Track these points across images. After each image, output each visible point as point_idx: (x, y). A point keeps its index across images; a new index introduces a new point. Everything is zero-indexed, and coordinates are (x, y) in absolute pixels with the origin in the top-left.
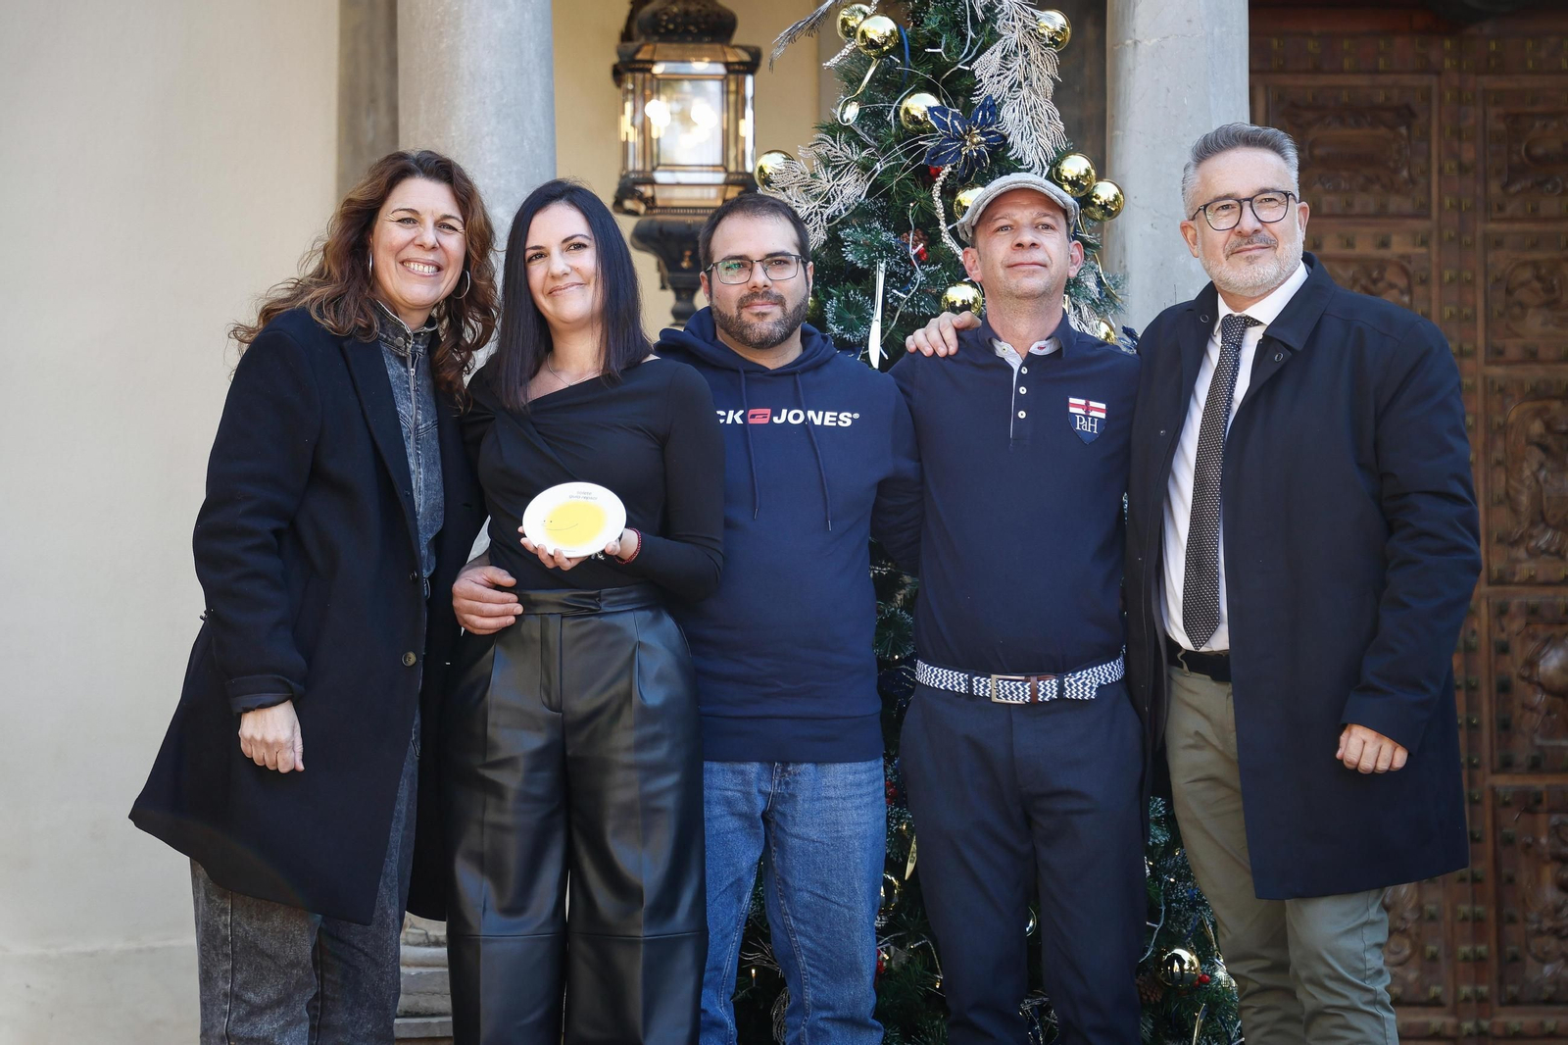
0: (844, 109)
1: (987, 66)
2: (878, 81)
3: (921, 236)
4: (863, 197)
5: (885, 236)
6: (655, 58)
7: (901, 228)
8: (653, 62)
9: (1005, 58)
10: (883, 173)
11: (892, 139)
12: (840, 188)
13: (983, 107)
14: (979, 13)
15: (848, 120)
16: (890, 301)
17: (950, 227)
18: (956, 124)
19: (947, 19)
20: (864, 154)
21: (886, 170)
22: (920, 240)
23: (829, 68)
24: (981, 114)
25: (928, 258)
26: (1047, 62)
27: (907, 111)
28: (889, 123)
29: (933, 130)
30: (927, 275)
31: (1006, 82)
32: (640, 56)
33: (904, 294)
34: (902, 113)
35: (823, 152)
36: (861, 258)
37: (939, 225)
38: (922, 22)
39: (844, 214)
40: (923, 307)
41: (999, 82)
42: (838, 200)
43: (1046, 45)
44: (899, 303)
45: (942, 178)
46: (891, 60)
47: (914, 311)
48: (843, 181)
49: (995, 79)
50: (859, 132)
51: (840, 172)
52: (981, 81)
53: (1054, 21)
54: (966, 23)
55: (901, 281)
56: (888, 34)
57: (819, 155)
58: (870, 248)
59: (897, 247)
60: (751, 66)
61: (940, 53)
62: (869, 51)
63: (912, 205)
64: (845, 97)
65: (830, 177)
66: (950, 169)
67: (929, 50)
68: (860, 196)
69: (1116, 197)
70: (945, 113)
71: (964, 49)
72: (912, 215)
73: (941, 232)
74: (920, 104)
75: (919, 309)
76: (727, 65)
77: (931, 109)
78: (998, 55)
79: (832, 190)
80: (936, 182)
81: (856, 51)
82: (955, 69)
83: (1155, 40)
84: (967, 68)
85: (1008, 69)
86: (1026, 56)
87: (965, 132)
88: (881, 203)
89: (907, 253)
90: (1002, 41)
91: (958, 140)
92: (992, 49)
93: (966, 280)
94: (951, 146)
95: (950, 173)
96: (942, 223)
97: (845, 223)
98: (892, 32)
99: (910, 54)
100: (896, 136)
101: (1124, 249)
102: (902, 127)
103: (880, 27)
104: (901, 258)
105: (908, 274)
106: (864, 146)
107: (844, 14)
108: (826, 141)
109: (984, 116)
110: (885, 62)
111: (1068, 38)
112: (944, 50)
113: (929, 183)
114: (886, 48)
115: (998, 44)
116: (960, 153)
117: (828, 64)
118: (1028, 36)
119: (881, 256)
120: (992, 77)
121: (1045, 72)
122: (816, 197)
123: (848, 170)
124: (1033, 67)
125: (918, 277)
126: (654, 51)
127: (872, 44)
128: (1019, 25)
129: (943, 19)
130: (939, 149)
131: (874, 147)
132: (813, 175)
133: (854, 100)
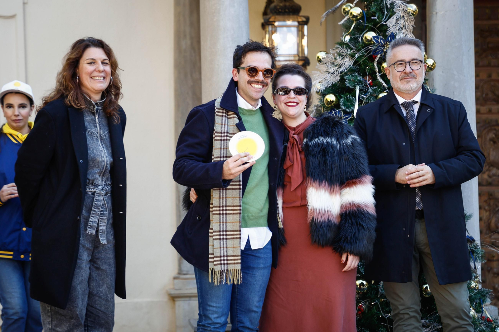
0: (345, 37)
1: (391, 23)
2: (356, 28)
3: (370, 78)
4: (352, 65)
5: (359, 78)
6: (276, 20)
7: (364, 75)
8: (275, 22)
9: (397, 20)
10: (358, 58)
11: (361, 47)
12: (344, 63)
13: (390, 36)
14: (389, 6)
15: (346, 41)
16: (361, 98)
17: (380, 74)
18: (382, 41)
19: (378, 8)
20: (352, 51)
21: (359, 57)
22: (370, 79)
23: (340, 24)
24: (390, 38)
25: (373, 85)
26: (411, 21)
27: (366, 38)
28: (359, 42)
29: (374, 43)
30: (373, 90)
31: (398, 28)
32: (271, 20)
33: (365, 96)
34: (364, 38)
35: (338, 51)
36: (352, 85)
37: (376, 74)
38: (370, 8)
39: (346, 71)
40: (372, 100)
41: (395, 28)
42: (343, 67)
43: (410, 15)
44: (364, 99)
45: (377, 59)
46: (360, 21)
47: (369, 101)
48: (345, 61)
49: (394, 27)
50: (350, 45)
51: (344, 57)
52: (389, 27)
53: (413, 7)
54: (384, 9)
55: (364, 92)
56: (359, 13)
57: (337, 52)
58: (354, 82)
59: (363, 81)
60: (306, 22)
61: (376, 19)
62: (353, 19)
63: (367, 68)
64: (345, 33)
65: (341, 59)
66: (380, 56)
67: (372, 18)
68: (351, 65)
69: (433, 64)
70: (378, 38)
71: (383, 17)
72: (368, 71)
73: (377, 76)
74: (370, 35)
75: (370, 101)
76: (299, 22)
77: (374, 37)
78: (395, 19)
79: (341, 63)
80: (375, 60)
81: (349, 19)
82: (381, 24)
83: (443, 12)
84: (385, 23)
85: (398, 23)
86: (404, 19)
87: (385, 44)
88: (357, 67)
89: (366, 83)
90: (396, 14)
91: (382, 47)
92: (393, 17)
93: (385, 91)
94: (380, 49)
95: (380, 57)
96: (378, 73)
97: (346, 74)
98: (361, 12)
99: (366, 19)
100: (362, 46)
101: (433, 80)
102: (364, 43)
103: (357, 11)
104: (364, 85)
105: (367, 90)
106: (351, 49)
107: (344, 7)
108: (339, 48)
109: (391, 39)
110: (358, 22)
111: (417, 13)
112: (377, 18)
113: (373, 61)
114: (358, 18)
115: (395, 15)
116: (383, 51)
117: (340, 23)
118: (404, 13)
119: (358, 84)
120: (393, 26)
121: (410, 24)
122: (336, 66)
123: (346, 57)
124: (406, 22)
125: (370, 91)
126: (275, 18)
127: (354, 16)
128: (401, 9)
129: (376, 8)
130: (376, 49)
131: (355, 49)
132: (335, 59)
133: (348, 35)
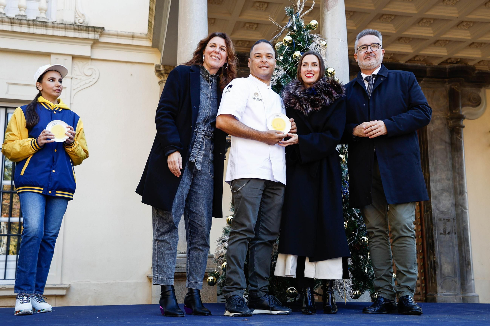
0: (280, 57)
1: (311, 47)
9: (316, 46)
10: (289, 69)
14: (310, 37)
15: (281, 59)
20: (284, 67)
34: (294, 57)
39: (281, 77)
42: (279, 75)
48: (280, 72)
50: (283, 62)
53: (324, 43)
54: (306, 40)
56: (290, 40)
62: (286, 44)
65: (277, 72)
67: (299, 45)
68: (284, 74)
71: (306, 45)
74: (298, 53)
78: (314, 45)
79: (277, 74)
81: (283, 44)
82: (304, 49)
84: (307, 48)
90: (314, 43)
92: (312, 44)
97: (281, 79)
98: (291, 40)
99: (295, 45)
102: (293, 60)
106: (285, 65)
112: (302, 45)
114: (289, 43)
123: (281, 70)
124: (321, 49)
127: (286, 42)
133: (282, 56)
